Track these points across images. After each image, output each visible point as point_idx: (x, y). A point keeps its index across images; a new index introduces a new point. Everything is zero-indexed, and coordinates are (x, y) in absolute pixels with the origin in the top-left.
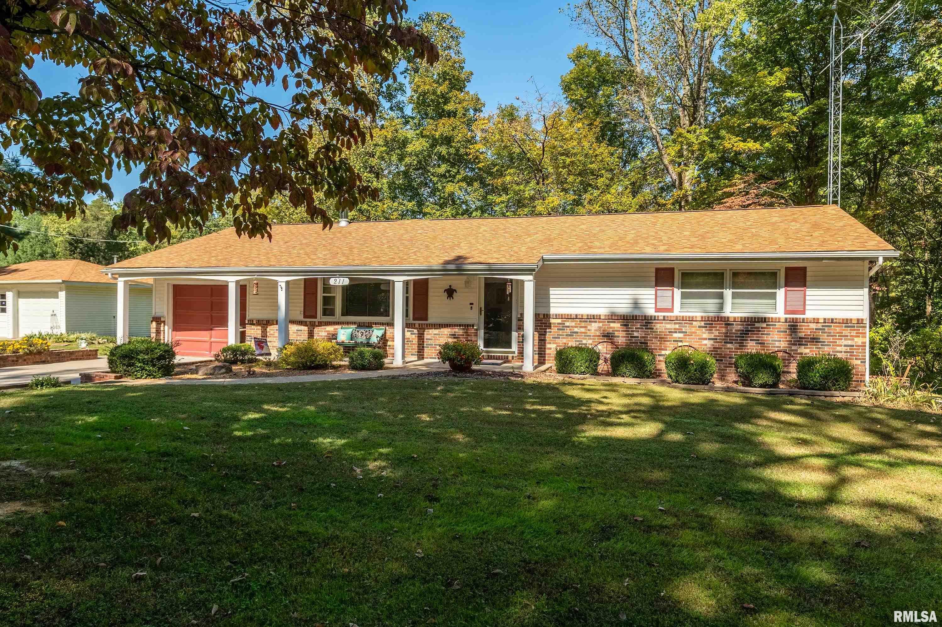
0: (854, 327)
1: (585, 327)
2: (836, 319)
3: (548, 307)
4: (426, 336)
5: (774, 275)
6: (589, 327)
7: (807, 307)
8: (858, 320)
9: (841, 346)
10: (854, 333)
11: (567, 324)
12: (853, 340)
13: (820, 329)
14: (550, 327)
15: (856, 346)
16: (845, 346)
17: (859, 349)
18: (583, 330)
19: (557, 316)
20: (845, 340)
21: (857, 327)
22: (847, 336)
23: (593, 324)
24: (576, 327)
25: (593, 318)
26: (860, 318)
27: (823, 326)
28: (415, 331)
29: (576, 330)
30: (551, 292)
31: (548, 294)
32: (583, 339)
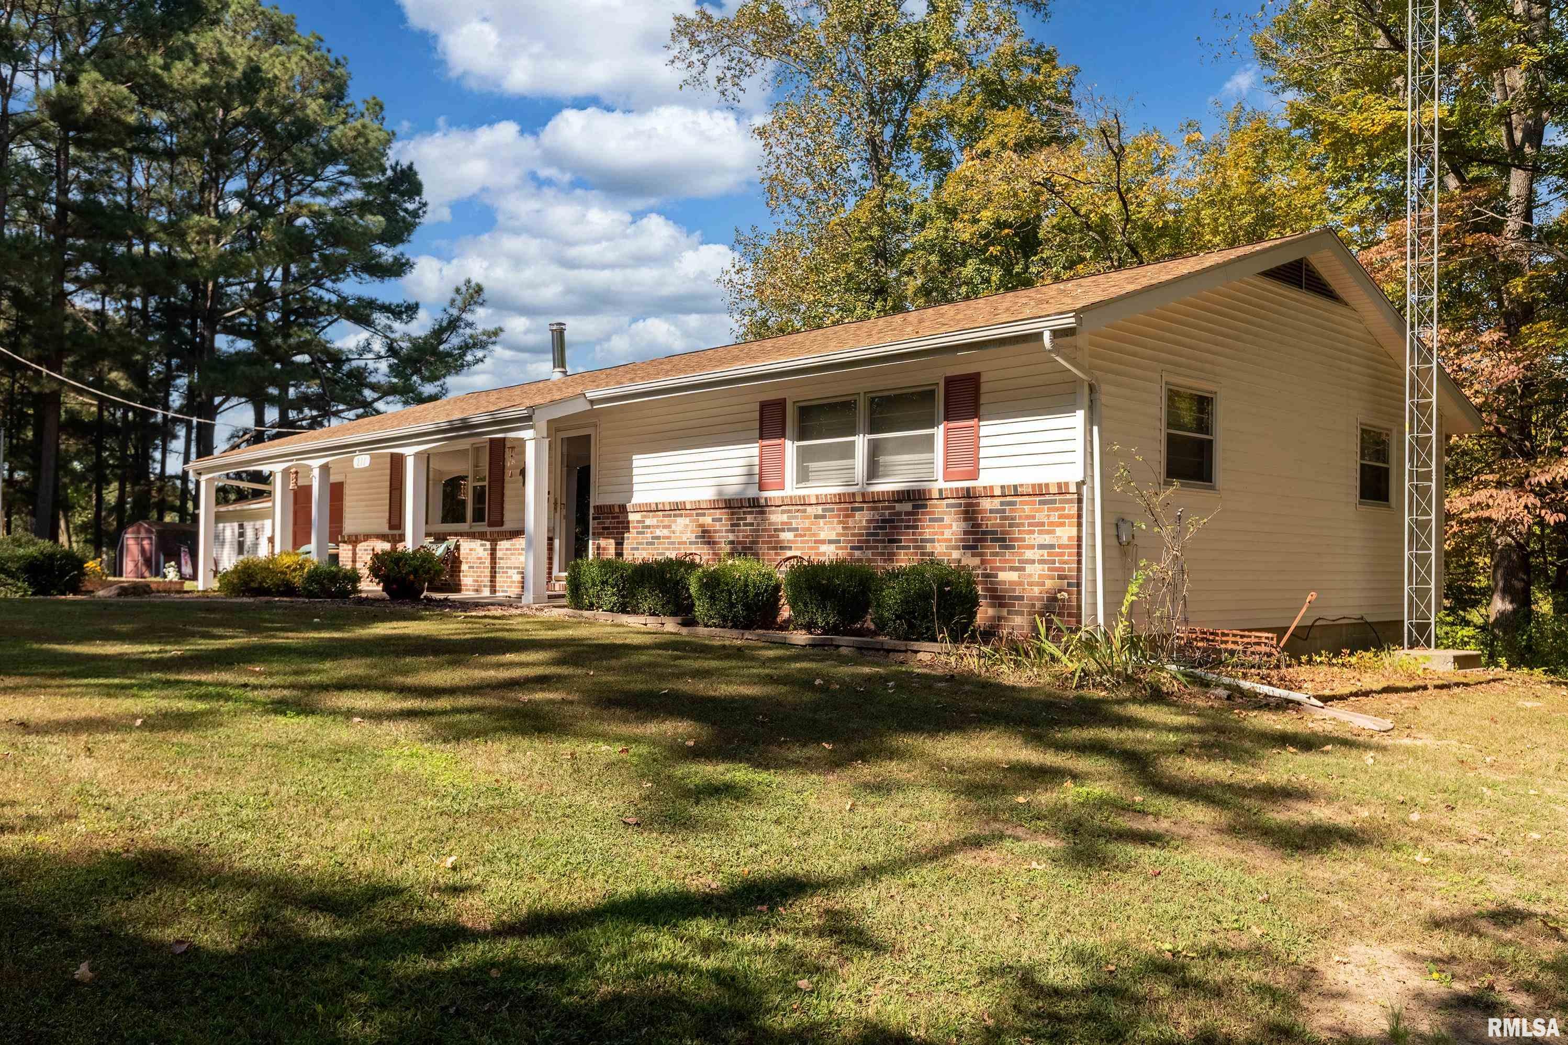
0: (1054, 502)
1: (669, 527)
2: (1021, 485)
3: (630, 492)
4: (499, 554)
5: (927, 396)
6: (674, 527)
7: (983, 463)
8: (1059, 485)
9: (1032, 547)
10: (1055, 517)
11: (648, 522)
12: (1053, 532)
13: (997, 511)
14: (627, 529)
15: (1060, 547)
16: (1041, 547)
17: (1062, 554)
18: (666, 532)
19: (639, 510)
20: (1040, 532)
21: (1061, 502)
22: (1043, 524)
23: (679, 520)
24: (658, 527)
25: (677, 509)
26: (1063, 481)
27: (1002, 504)
28: (488, 544)
29: (658, 533)
30: (635, 463)
31: (630, 468)
32: (668, 549)
